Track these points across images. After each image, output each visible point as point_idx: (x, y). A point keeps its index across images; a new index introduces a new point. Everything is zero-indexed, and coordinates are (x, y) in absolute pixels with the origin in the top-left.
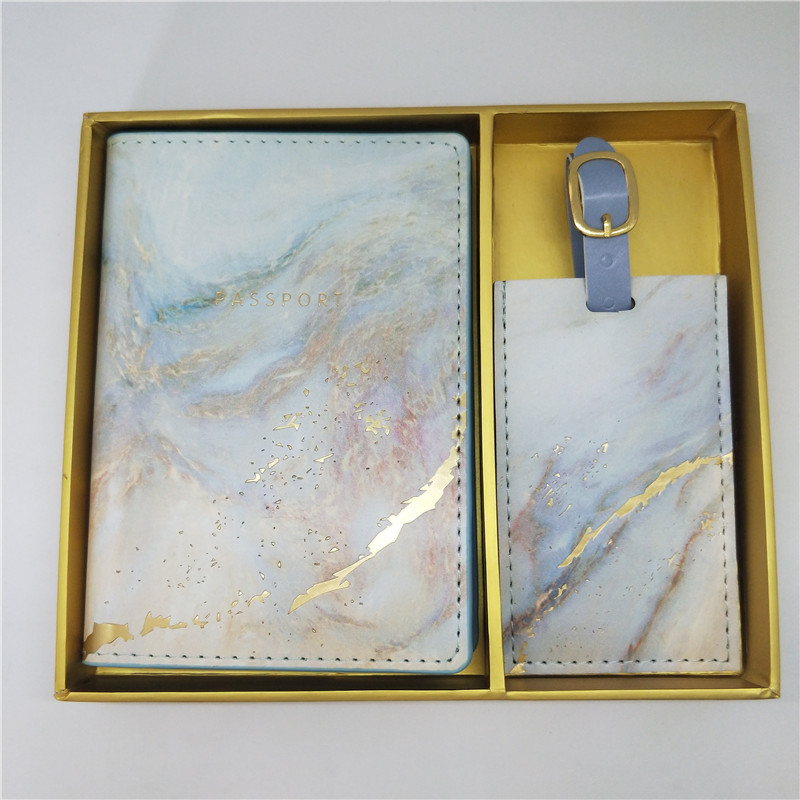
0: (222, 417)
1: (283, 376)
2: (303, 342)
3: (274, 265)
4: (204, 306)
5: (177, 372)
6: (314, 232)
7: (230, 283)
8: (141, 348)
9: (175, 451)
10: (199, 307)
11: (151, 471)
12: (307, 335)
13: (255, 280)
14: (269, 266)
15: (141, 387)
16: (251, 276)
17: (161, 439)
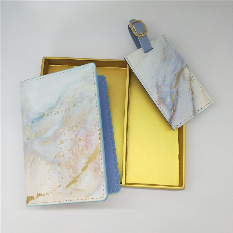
0: (47, 144)
1: (59, 131)
2: (63, 122)
3: (55, 104)
4: (41, 118)
5: (37, 134)
6: (62, 95)
7: (46, 111)
8: (30, 130)
9: (39, 153)
10: (40, 118)
11: (34, 159)
12: (63, 120)
13: (51, 109)
14: (54, 105)
15: (31, 139)
16: (50, 109)
17: (36, 151)
